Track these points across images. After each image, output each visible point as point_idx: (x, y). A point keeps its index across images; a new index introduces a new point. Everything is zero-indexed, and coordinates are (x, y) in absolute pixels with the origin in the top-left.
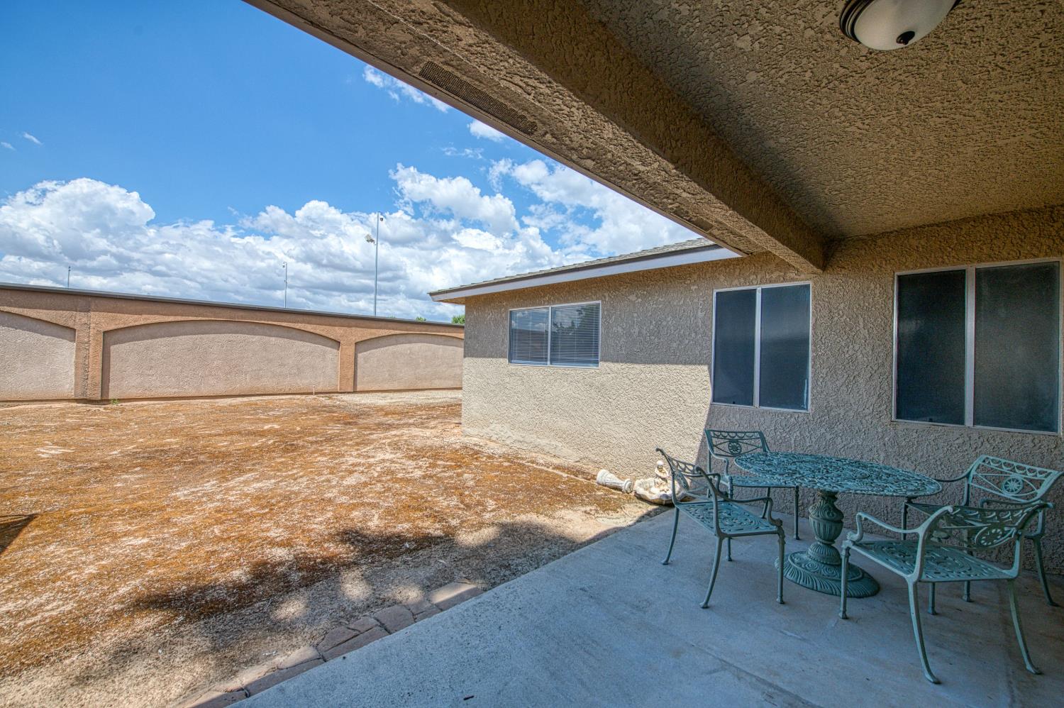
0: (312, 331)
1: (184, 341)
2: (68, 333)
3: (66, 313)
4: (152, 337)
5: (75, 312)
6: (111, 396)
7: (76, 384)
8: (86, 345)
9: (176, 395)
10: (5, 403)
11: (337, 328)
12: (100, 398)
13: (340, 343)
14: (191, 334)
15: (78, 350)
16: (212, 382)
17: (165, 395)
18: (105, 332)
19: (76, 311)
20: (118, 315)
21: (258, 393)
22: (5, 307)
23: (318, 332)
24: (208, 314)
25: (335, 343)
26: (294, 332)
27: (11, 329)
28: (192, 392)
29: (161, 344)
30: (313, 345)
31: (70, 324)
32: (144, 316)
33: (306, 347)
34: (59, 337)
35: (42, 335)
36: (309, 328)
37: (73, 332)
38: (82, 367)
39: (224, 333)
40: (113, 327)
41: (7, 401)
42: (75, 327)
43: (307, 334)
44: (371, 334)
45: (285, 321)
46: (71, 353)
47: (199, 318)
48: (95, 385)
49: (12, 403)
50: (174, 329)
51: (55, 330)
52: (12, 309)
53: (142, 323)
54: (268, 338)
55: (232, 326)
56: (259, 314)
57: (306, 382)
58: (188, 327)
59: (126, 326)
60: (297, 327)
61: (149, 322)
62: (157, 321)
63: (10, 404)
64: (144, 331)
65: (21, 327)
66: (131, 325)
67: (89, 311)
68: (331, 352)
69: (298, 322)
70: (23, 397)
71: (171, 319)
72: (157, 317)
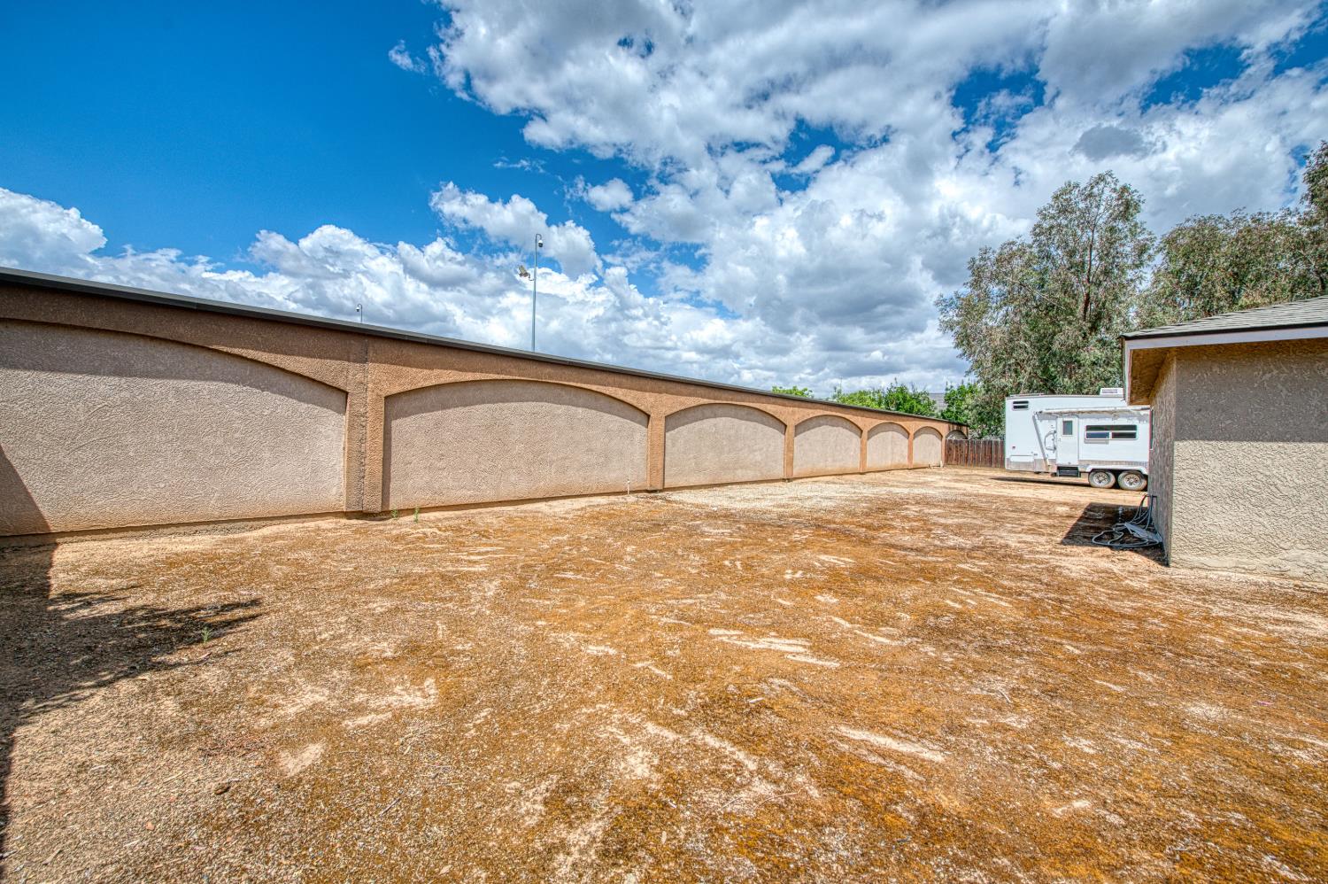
0: (622, 398)
1: (481, 412)
2: (335, 399)
3: (335, 364)
4: (444, 407)
5: (347, 363)
6: (393, 505)
7: (349, 486)
8: (363, 419)
9: (472, 501)
10: (245, 523)
11: (647, 394)
12: (379, 510)
13: (649, 416)
14: (489, 402)
15: (351, 427)
16: (513, 479)
17: (459, 502)
18: (386, 398)
19: (349, 361)
20: (404, 368)
21: (564, 494)
22: (250, 351)
23: (628, 400)
24: (514, 371)
25: (643, 415)
26: (603, 401)
27: (255, 390)
28: (490, 495)
29: (455, 418)
30: (622, 420)
31: (340, 383)
32: (436, 372)
33: (613, 422)
34: (322, 405)
35: (300, 401)
36: (620, 393)
37: (342, 397)
38: (356, 457)
39: (527, 401)
40: (396, 389)
41: (249, 520)
42: (348, 389)
43: (616, 403)
44: (681, 403)
45: (595, 384)
46: (340, 432)
47: (502, 377)
48: (374, 488)
49: (257, 523)
50: (470, 392)
51: (317, 392)
52: (260, 353)
53: (434, 382)
54: (574, 408)
55: (536, 389)
56: (567, 372)
57: (613, 475)
58: (487, 391)
59: (413, 387)
60: (608, 393)
61: (442, 381)
62: (452, 380)
63: (255, 523)
64: (432, 396)
65: (268, 387)
66: (419, 386)
67: (366, 361)
68: (639, 431)
69: (609, 385)
70: (272, 511)
71: (469, 376)
72: (453, 373)
